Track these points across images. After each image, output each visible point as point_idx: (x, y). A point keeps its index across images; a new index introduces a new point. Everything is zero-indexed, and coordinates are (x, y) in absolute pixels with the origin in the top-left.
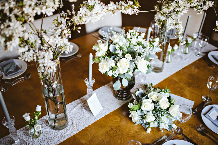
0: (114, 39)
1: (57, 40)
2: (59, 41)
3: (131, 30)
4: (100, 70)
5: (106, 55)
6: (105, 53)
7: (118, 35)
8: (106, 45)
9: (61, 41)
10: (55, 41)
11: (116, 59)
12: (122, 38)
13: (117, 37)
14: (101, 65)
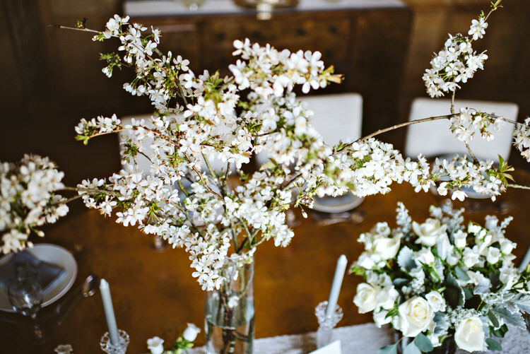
0: (423, 232)
1: (255, 212)
2: (260, 217)
3: (474, 225)
4: (357, 301)
5: (385, 268)
6: (382, 265)
7: (436, 226)
8: (395, 243)
9: (266, 216)
10: (252, 213)
11: (404, 289)
12: (443, 239)
13: (433, 231)
14: (364, 289)
